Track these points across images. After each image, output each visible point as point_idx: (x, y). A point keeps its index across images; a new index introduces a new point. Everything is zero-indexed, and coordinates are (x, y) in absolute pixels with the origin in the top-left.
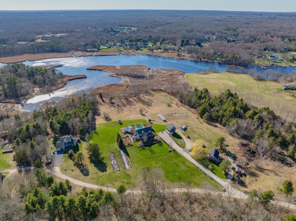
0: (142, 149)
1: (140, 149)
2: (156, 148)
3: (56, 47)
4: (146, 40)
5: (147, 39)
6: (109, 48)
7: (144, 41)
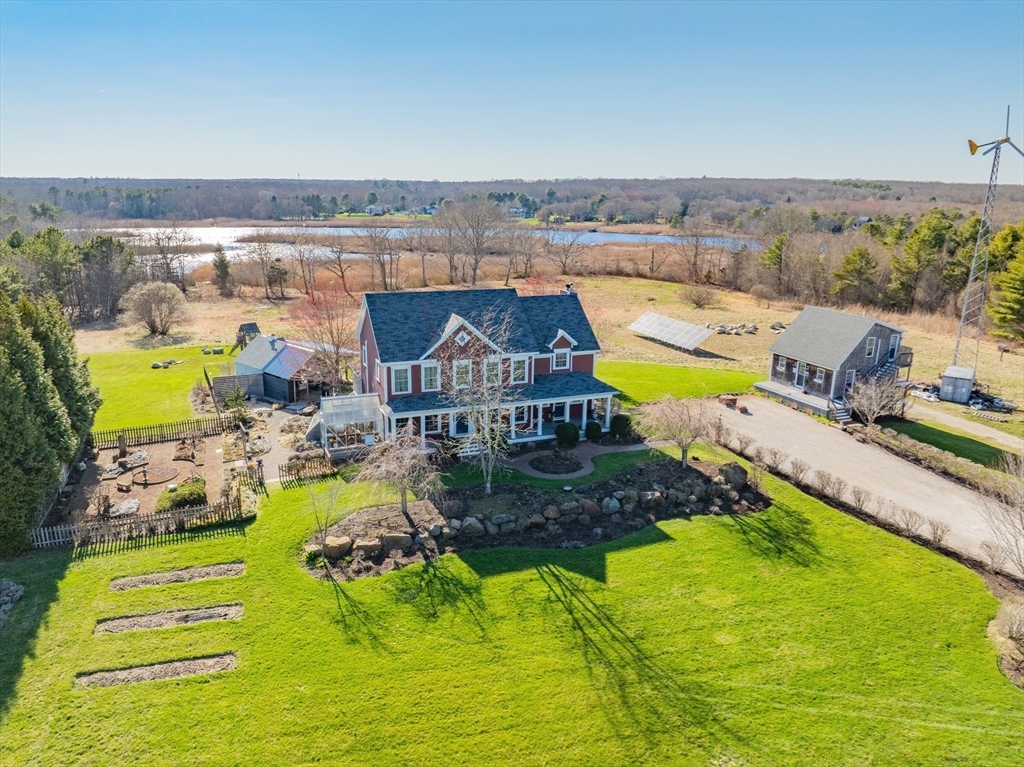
0: (404, 595)
1: (370, 588)
2: (694, 583)
3: (152, 200)
4: (534, 202)
5: (537, 201)
6: (376, 215)
7: (525, 202)
